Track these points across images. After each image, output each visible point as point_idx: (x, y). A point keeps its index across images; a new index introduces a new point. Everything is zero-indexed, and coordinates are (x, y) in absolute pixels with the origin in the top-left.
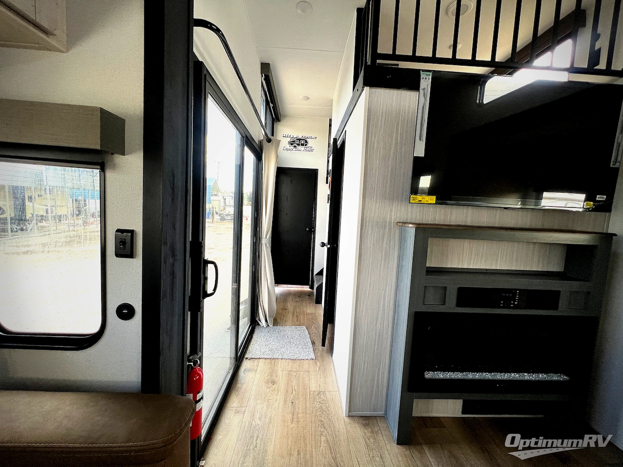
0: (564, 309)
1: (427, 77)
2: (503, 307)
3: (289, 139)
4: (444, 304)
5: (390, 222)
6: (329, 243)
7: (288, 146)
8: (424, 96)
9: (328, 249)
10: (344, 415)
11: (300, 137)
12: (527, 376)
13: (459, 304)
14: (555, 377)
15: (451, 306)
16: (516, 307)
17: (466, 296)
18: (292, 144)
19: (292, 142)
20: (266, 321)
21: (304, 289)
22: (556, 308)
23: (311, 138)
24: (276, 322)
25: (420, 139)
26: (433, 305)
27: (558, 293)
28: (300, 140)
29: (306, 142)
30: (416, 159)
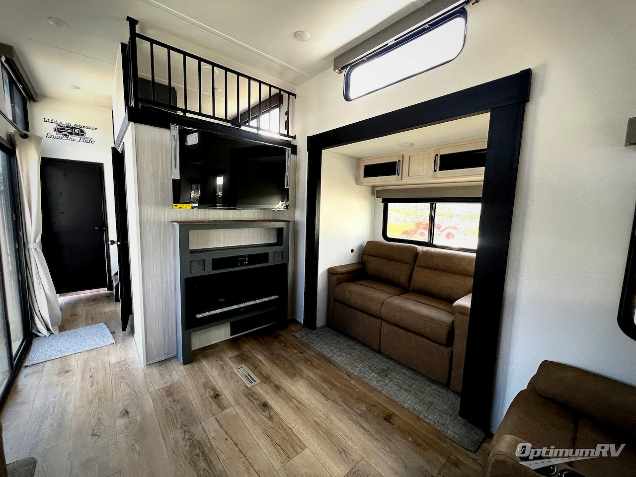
0: (271, 262)
1: (175, 129)
2: (240, 266)
3: (55, 125)
4: (205, 270)
5: (164, 222)
6: (118, 240)
7: (54, 134)
8: (175, 140)
9: (118, 246)
10: (143, 366)
11: (72, 125)
12: (258, 301)
13: (214, 268)
14: (272, 298)
15: (209, 270)
16: (247, 265)
17: (218, 263)
18: (60, 132)
19: (60, 129)
20: (48, 330)
21: (101, 292)
22: (267, 261)
23: (89, 128)
24: (62, 329)
25: (175, 168)
26: (198, 272)
27: (267, 254)
28: (72, 128)
29: (82, 131)
30: (174, 181)
